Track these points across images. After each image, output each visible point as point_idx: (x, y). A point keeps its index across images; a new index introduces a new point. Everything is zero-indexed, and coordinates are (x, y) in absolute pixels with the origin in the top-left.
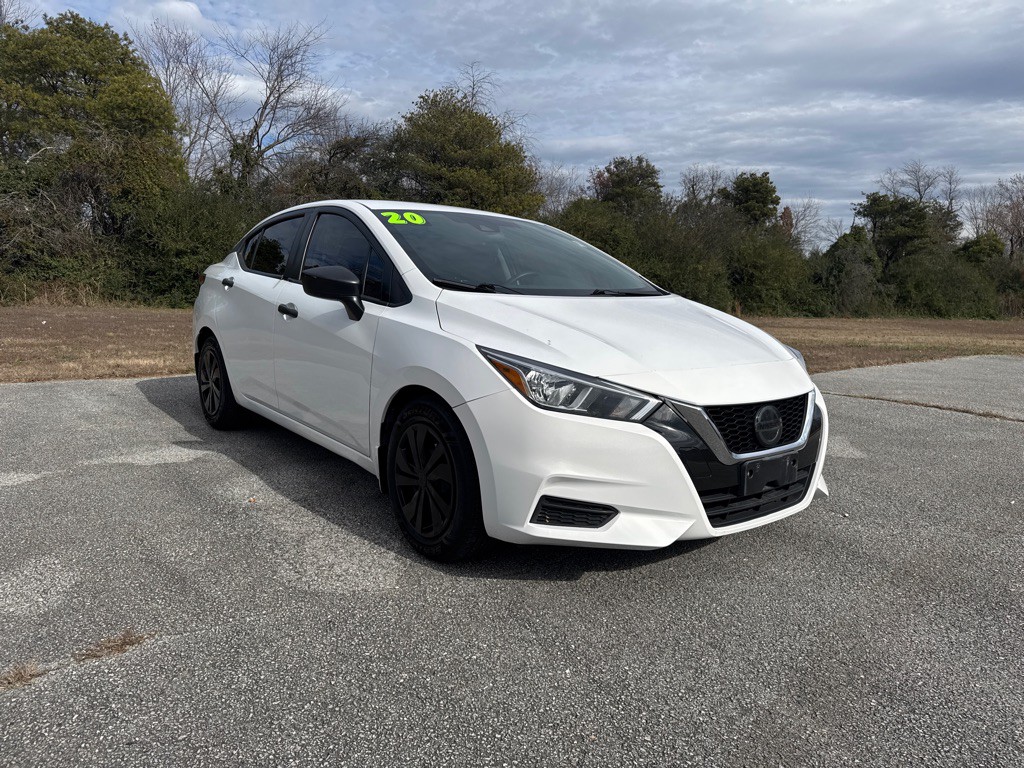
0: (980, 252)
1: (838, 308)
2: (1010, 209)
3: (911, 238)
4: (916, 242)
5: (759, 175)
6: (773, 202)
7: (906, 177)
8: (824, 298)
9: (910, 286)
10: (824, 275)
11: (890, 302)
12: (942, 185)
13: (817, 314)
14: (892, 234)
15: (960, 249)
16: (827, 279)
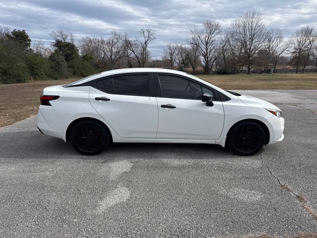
0: (88, 58)
1: (61, 76)
2: (87, 45)
3: (72, 54)
4: (73, 55)
5: (21, 31)
6: (29, 41)
7: (59, 34)
8: (56, 74)
9: (76, 68)
10: (54, 66)
11: (72, 74)
12: (69, 37)
13: (56, 79)
14: (66, 53)
15: (82, 58)
16: (56, 68)
